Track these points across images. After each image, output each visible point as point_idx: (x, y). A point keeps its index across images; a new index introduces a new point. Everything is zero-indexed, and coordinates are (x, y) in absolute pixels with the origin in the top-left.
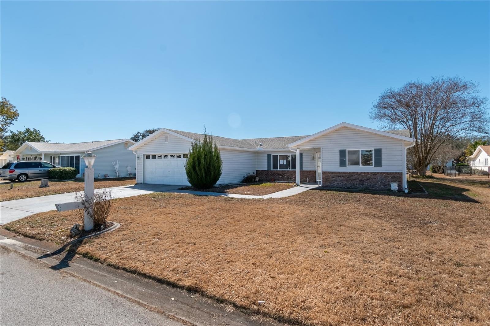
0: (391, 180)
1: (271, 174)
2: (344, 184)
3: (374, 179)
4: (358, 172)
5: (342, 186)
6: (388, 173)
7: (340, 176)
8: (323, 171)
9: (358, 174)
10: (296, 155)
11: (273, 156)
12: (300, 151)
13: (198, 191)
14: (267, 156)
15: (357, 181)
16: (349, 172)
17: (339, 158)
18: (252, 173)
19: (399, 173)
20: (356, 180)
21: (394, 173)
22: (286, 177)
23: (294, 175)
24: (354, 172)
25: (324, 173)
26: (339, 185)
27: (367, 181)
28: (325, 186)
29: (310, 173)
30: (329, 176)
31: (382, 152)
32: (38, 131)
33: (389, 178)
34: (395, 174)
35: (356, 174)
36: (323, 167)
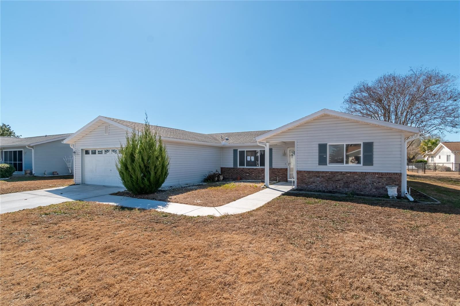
0: (385, 182)
1: (237, 171)
2: (325, 186)
3: (362, 181)
4: (341, 172)
5: (321, 189)
6: (382, 173)
7: (319, 177)
8: (299, 170)
9: (341, 174)
10: (264, 151)
11: (239, 151)
12: (270, 146)
13: (134, 197)
14: (233, 151)
15: (341, 183)
16: (331, 172)
17: (317, 154)
18: (216, 171)
19: (396, 173)
20: (339, 182)
21: (390, 173)
22: (253, 176)
23: (263, 173)
24: (336, 172)
25: (299, 172)
26: (318, 187)
27: (353, 183)
28: (300, 188)
29: (280, 171)
30: (305, 176)
31: (374, 147)
32: (8, 125)
33: (383, 180)
34: (392, 175)
35: (339, 174)
36: (298, 165)
